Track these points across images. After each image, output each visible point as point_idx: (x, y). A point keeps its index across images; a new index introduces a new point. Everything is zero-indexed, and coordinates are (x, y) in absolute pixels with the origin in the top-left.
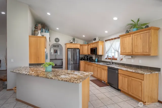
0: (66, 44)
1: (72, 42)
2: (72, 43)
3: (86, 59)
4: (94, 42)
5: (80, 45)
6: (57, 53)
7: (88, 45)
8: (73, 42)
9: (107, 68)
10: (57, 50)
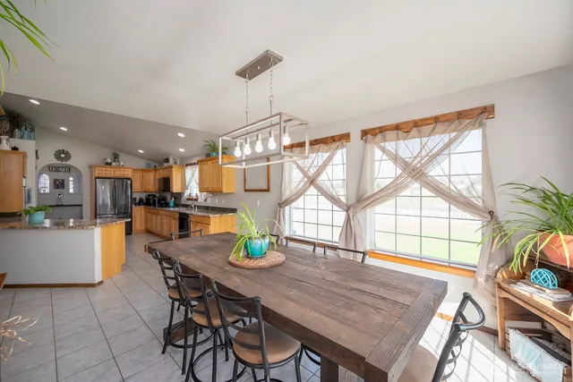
0: (91, 167)
1: (111, 164)
2: (108, 164)
3: (151, 201)
4: (166, 165)
5: (134, 170)
6: (63, 187)
7: (156, 171)
8: (114, 164)
9: (178, 216)
10: (63, 181)
